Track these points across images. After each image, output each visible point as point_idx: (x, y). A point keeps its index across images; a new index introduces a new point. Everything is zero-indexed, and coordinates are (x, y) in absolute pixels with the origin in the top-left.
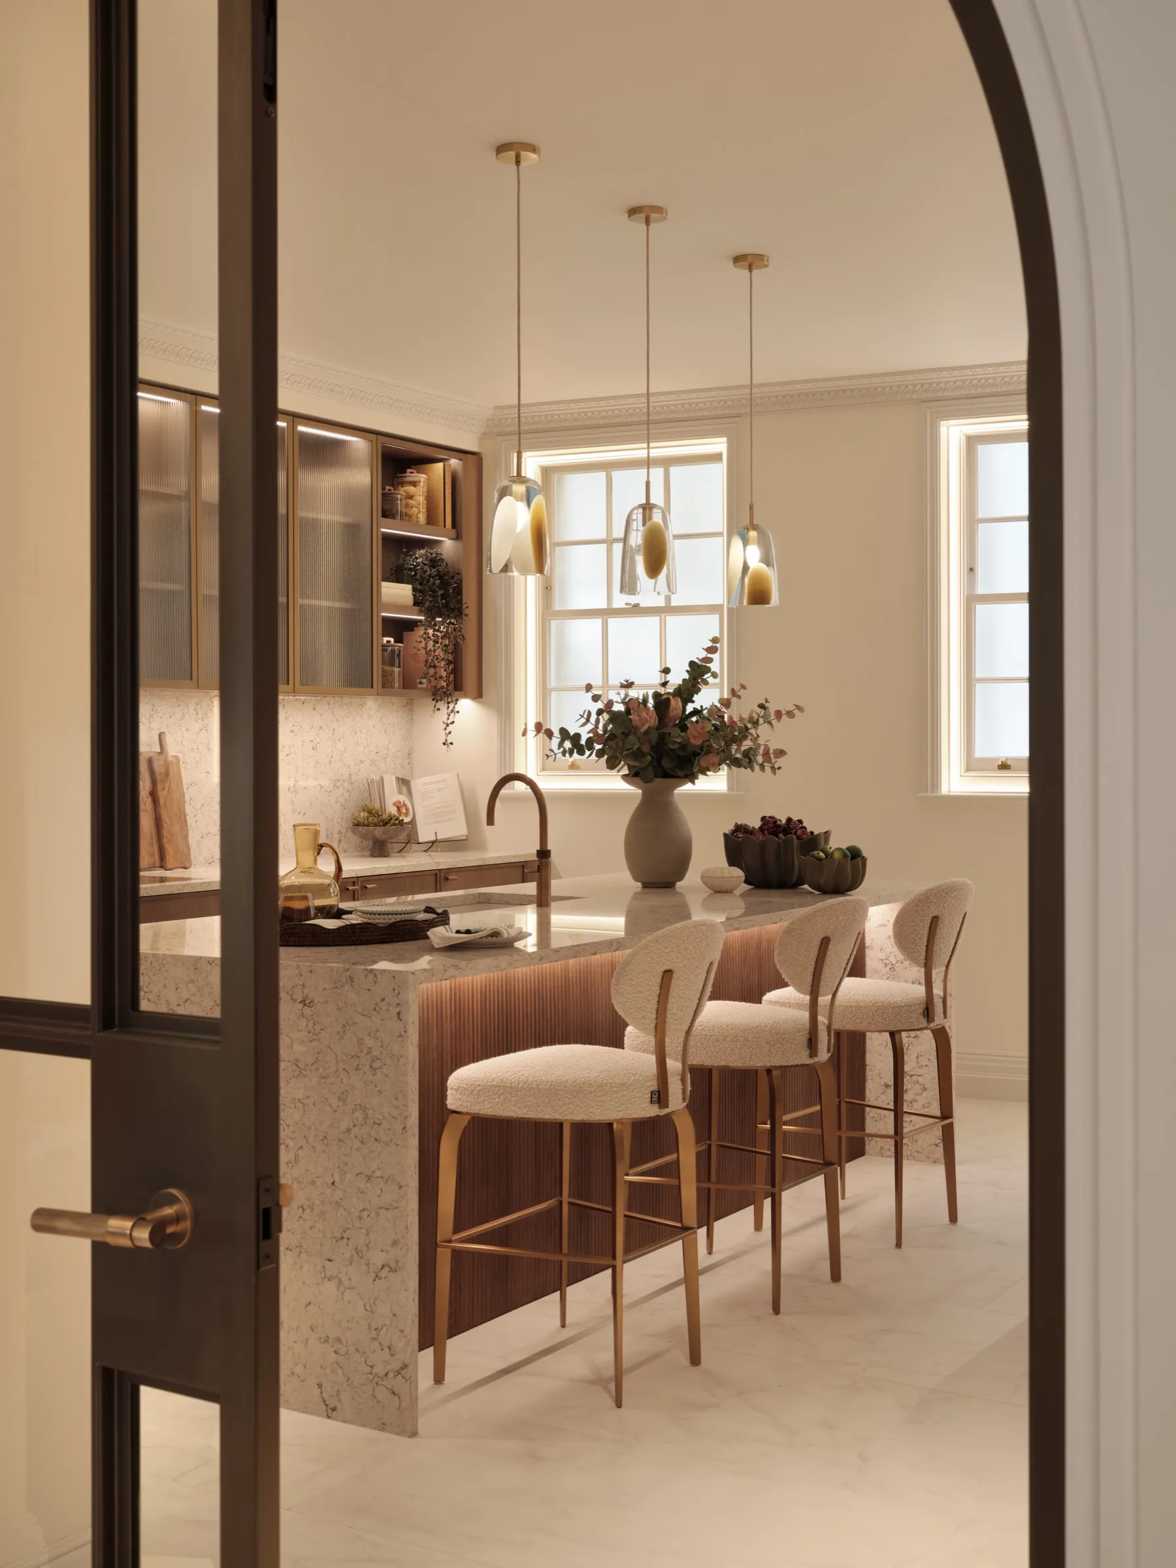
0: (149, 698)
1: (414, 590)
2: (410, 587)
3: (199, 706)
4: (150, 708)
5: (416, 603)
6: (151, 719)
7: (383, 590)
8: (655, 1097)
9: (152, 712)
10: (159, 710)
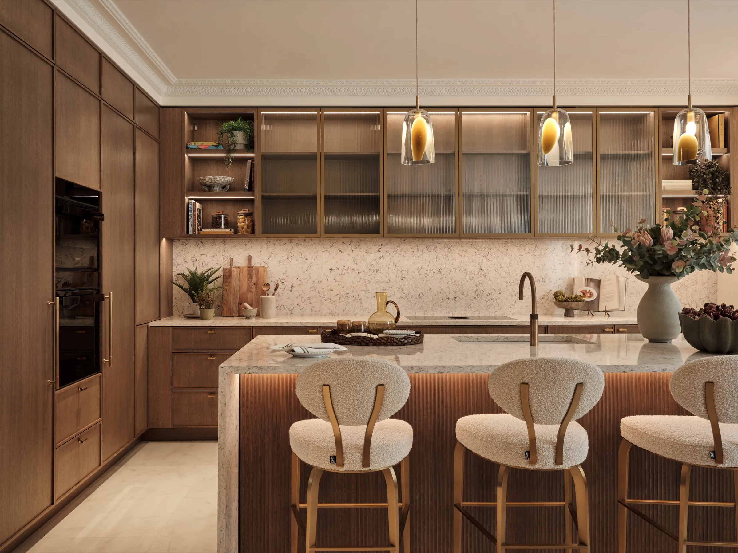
0: (533, 242)
1: (693, 182)
2: (691, 181)
3: (564, 245)
4: (534, 246)
5: (694, 189)
6: (535, 251)
7: (663, 184)
8: (333, 459)
9: (535, 248)
10: (539, 247)
